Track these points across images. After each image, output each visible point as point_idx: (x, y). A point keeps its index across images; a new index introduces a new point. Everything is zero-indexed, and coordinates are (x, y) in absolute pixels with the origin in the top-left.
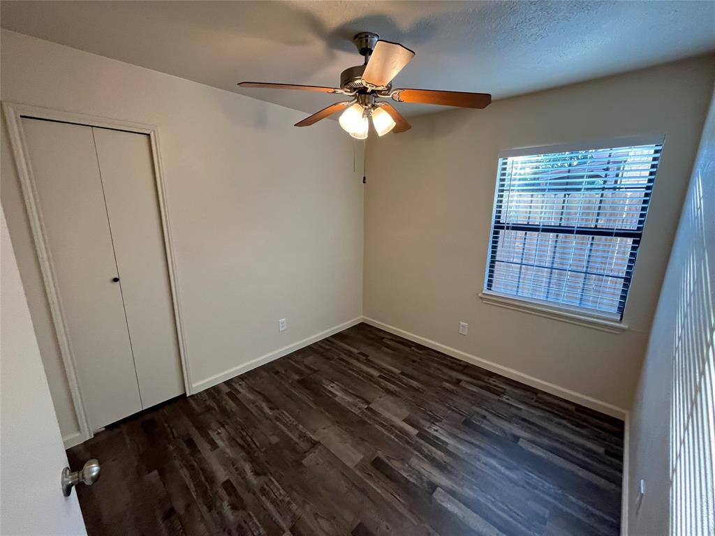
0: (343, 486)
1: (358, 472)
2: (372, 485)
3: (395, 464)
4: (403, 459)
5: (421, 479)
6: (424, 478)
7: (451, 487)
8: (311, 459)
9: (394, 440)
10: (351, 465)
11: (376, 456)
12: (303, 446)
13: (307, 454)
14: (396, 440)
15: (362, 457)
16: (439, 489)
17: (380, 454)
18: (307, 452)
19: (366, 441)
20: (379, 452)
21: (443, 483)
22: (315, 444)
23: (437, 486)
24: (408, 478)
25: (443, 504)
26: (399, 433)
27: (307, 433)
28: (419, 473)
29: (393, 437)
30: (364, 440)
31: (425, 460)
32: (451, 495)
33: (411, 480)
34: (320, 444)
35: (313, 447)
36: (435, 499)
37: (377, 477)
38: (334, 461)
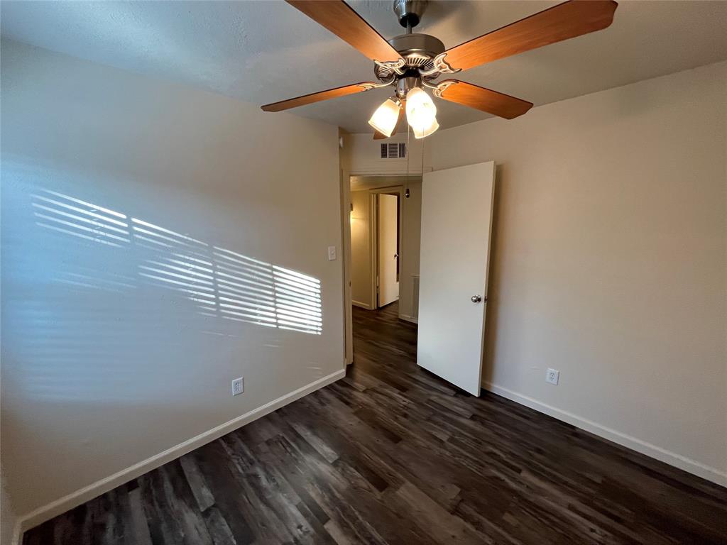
0: (413, 466)
1: (401, 477)
2: (388, 466)
3: (364, 484)
4: (355, 488)
5: (343, 469)
6: (340, 470)
7: (320, 462)
8: (453, 492)
9: (360, 512)
10: (409, 484)
11: (383, 492)
12: (469, 509)
13: (459, 498)
14: (357, 513)
15: (398, 492)
16: (331, 462)
17: (378, 495)
18: (461, 501)
19: (394, 513)
20: (379, 498)
21: (326, 466)
22: (455, 511)
23: (332, 464)
24: (355, 471)
25: (332, 452)
26: (351, 524)
27: (474, 530)
28: (343, 475)
29: (360, 518)
30: (397, 514)
31: (332, 487)
32: (324, 458)
33: (352, 469)
34: (449, 511)
35: (456, 507)
36: (338, 455)
37: (383, 473)
38: (428, 490)
